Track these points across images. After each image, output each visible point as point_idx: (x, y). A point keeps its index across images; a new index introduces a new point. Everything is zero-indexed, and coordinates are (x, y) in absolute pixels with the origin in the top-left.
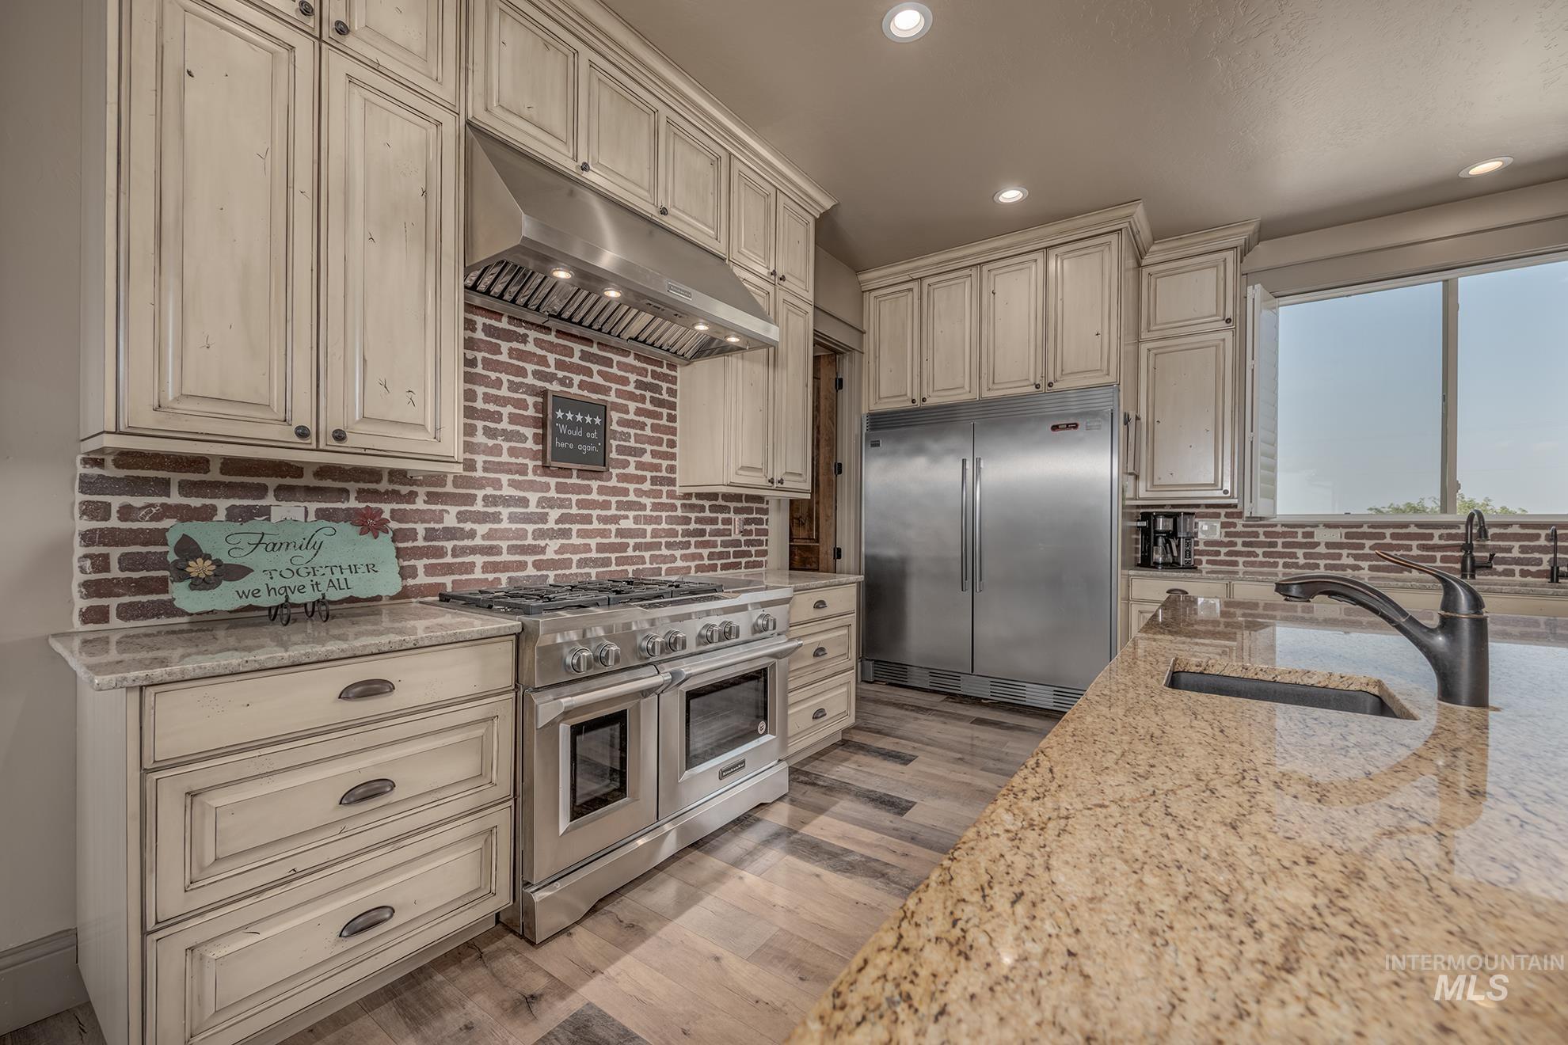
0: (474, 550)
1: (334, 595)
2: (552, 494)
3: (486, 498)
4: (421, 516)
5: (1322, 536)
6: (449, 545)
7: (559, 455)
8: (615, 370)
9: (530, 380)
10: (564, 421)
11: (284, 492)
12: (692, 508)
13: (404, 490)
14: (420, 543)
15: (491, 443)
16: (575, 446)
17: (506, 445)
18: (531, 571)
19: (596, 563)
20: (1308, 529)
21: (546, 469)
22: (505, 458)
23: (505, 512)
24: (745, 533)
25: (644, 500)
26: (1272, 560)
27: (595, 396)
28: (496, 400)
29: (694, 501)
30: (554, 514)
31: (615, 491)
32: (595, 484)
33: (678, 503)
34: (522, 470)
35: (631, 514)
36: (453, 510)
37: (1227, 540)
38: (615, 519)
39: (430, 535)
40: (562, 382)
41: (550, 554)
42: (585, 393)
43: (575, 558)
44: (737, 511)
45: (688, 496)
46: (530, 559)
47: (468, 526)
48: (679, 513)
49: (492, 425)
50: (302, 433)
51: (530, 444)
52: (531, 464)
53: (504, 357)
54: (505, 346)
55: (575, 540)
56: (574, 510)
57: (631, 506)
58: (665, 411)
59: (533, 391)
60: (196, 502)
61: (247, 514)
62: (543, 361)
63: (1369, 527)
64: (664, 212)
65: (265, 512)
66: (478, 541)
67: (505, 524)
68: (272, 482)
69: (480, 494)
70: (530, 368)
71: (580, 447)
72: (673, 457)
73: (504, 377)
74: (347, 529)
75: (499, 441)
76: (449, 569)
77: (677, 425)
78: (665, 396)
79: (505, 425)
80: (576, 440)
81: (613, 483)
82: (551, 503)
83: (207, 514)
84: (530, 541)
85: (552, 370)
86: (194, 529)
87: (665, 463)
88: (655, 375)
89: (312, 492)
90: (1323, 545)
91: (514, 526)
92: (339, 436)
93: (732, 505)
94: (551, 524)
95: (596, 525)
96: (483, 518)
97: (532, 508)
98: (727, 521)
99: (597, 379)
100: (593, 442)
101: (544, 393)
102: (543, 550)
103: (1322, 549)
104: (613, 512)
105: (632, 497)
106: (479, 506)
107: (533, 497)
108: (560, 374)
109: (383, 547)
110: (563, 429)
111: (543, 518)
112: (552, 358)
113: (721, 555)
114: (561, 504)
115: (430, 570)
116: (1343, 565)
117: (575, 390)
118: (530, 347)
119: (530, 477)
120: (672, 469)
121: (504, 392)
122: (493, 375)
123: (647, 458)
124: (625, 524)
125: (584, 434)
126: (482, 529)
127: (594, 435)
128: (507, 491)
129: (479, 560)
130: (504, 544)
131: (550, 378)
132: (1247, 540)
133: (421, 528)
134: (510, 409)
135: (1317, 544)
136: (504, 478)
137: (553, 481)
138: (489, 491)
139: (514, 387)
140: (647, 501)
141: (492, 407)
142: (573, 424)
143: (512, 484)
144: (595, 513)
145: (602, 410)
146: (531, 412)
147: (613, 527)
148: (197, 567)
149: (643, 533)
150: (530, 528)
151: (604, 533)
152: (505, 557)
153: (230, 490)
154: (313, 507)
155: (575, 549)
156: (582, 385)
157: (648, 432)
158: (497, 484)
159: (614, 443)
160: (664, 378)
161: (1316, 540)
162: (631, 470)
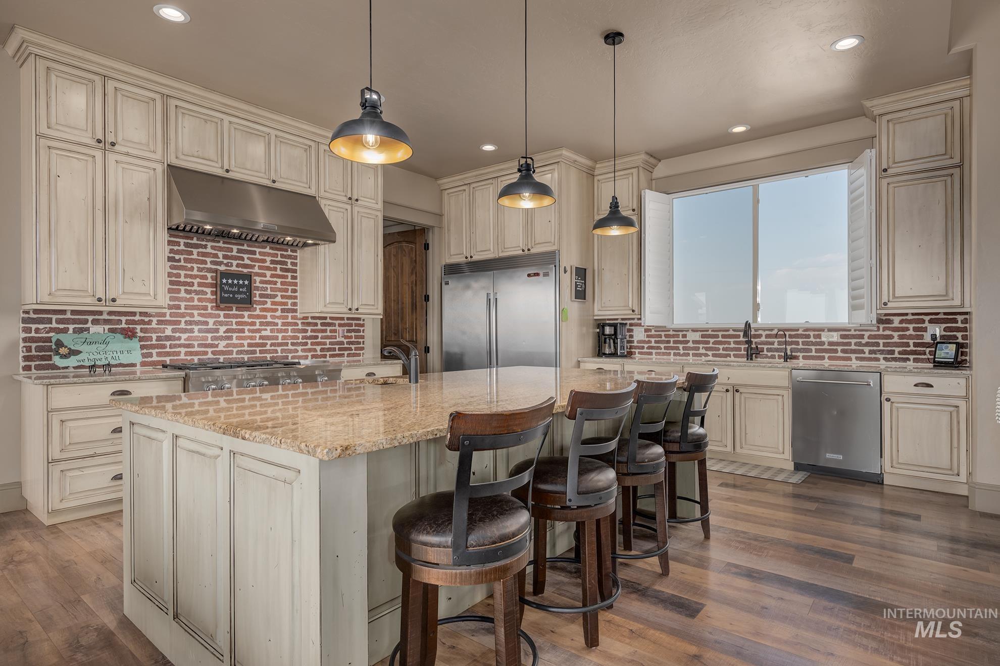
0: (180, 346)
1: (113, 362)
2: (222, 319)
3: (186, 322)
4: (154, 330)
5: (692, 336)
6: (168, 343)
7: (223, 300)
8: (258, 256)
9: (209, 266)
10: (227, 284)
11: (95, 322)
12: (309, 324)
13: (146, 319)
14: (154, 342)
15: (188, 296)
16: (234, 296)
17: (196, 297)
18: (210, 356)
19: (247, 352)
20: (685, 333)
21: (218, 308)
22: (196, 303)
23: (196, 328)
24: (346, 337)
25: (276, 321)
26: (668, 351)
27: (245, 271)
28: (191, 276)
29: (310, 320)
30: (223, 329)
31: (258, 317)
32: (246, 314)
33: (299, 322)
34: (205, 308)
35: (269, 328)
36: (170, 328)
37: (647, 339)
38: (259, 331)
39: (159, 338)
40: (227, 265)
41: (221, 348)
42: (240, 269)
43: (235, 350)
44: (340, 325)
45: (304, 318)
46: (210, 350)
47: (177, 335)
48: (300, 327)
49: (189, 288)
50: (100, 300)
51: (209, 296)
52: (210, 305)
53: (195, 256)
54: (195, 251)
55: (235, 341)
56: (234, 327)
57: (268, 324)
58: (289, 274)
59: (210, 270)
60: (61, 326)
61: (81, 331)
62: (216, 256)
63: (712, 331)
64: (274, 182)
65: (88, 329)
66: (182, 341)
67: (196, 334)
68: (90, 318)
69: (183, 320)
70: (208, 260)
71: (236, 296)
72: (296, 298)
73: (195, 266)
74: (119, 336)
75: (193, 295)
76: (168, 354)
77: (298, 281)
78: (290, 266)
79: (196, 288)
80: (234, 293)
81: (258, 312)
82: (221, 323)
83: (65, 331)
84: (209, 341)
85: (221, 259)
86: (61, 337)
87: (290, 301)
88: (282, 256)
89: (106, 322)
90: (691, 342)
91: (201, 335)
92: (114, 300)
93: (337, 322)
94: (221, 333)
95: (247, 334)
96: (184, 331)
97: (211, 326)
98: (335, 331)
99: (247, 262)
100: (245, 293)
101: (216, 271)
102: (217, 346)
103: (690, 345)
104: (257, 327)
105: (269, 319)
106: (183, 326)
107: (211, 321)
108: (225, 261)
109: (135, 344)
110: (226, 288)
111: (217, 331)
112: (220, 254)
113: (329, 350)
114: (227, 324)
115: (159, 354)
116: (700, 353)
117: (234, 268)
118: (209, 250)
119: (210, 311)
120: (295, 304)
121: (195, 272)
122: (189, 265)
123: (278, 299)
124: (264, 333)
125: (239, 289)
126: (184, 336)
127: (244, 290)
128: (197, 318)
129: (183, 350)
130: (196, 343)
131: (220, 263)
132: (657, 339)
133: (154, 336)
134: (198, 280)
135: (688, 341)
136: (196, 312)
137: (222, 313)
138: (188, 318)
139: (200, 270)
140: (279, 322)
141: (189, 280)
142: (232, 285)
143: (200, 315)
144: (246, 328)
145: (249, 277)
146: (210, 281)
147: (258, 335)
148: (63, 351)
149: (277, 338)
150: (210, 335)
151: (251, 338)
152: (196, 349)
153: (74, 322)
154: (107, 327)
155: (235, 346)
156: (238, 265)
157: (279, 285)
158: (192, 315)
159: (258, 293)
160: (289, 257)
161: (688, 339)
162: (269, 305)
